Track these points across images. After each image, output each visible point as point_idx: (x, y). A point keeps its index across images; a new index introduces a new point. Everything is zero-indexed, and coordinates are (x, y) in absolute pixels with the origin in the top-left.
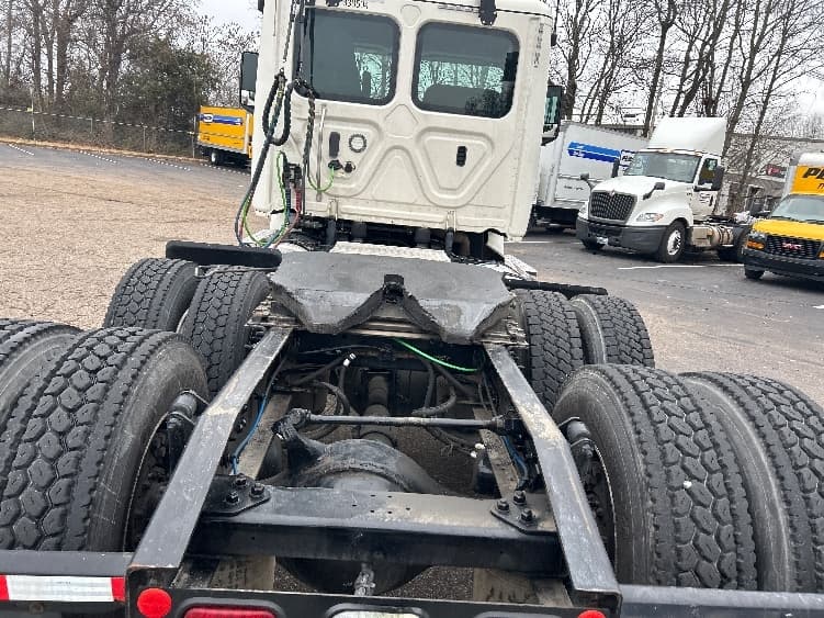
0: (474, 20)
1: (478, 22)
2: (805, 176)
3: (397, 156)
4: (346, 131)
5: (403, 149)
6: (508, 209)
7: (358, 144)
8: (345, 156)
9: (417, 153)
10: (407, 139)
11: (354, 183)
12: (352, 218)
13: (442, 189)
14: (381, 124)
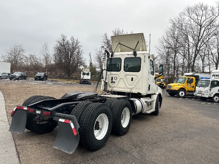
1: (134, 56)
4: (114, 76)
5: (122, 79)
6: (141, 89)
7: (116, 78)
8: (114, 80)
9: (125, 79)
11: (115, 85)
12: (115, 91)
13: (129, 85)
14: (119, 75)
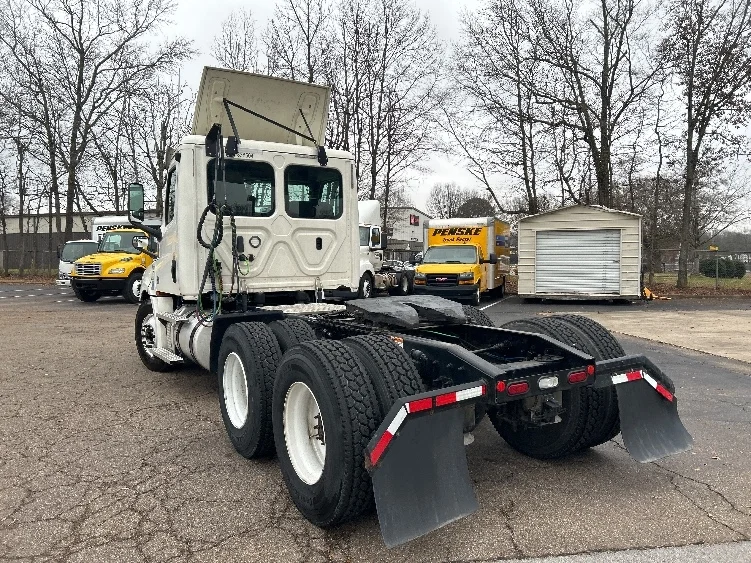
0: (316, 163)
1: (318, 165)
2: (434, 235)
3: (281, 247)
4: (246, 235)
5: (284, 243)
6: (349, 273)
7: (255, 242)
8: (248, 251)
9: (293, 245)
10: (285, 236)
11: (255, 268)
12: (256, 291)
13: (310, 265)
14: (269, 228)
